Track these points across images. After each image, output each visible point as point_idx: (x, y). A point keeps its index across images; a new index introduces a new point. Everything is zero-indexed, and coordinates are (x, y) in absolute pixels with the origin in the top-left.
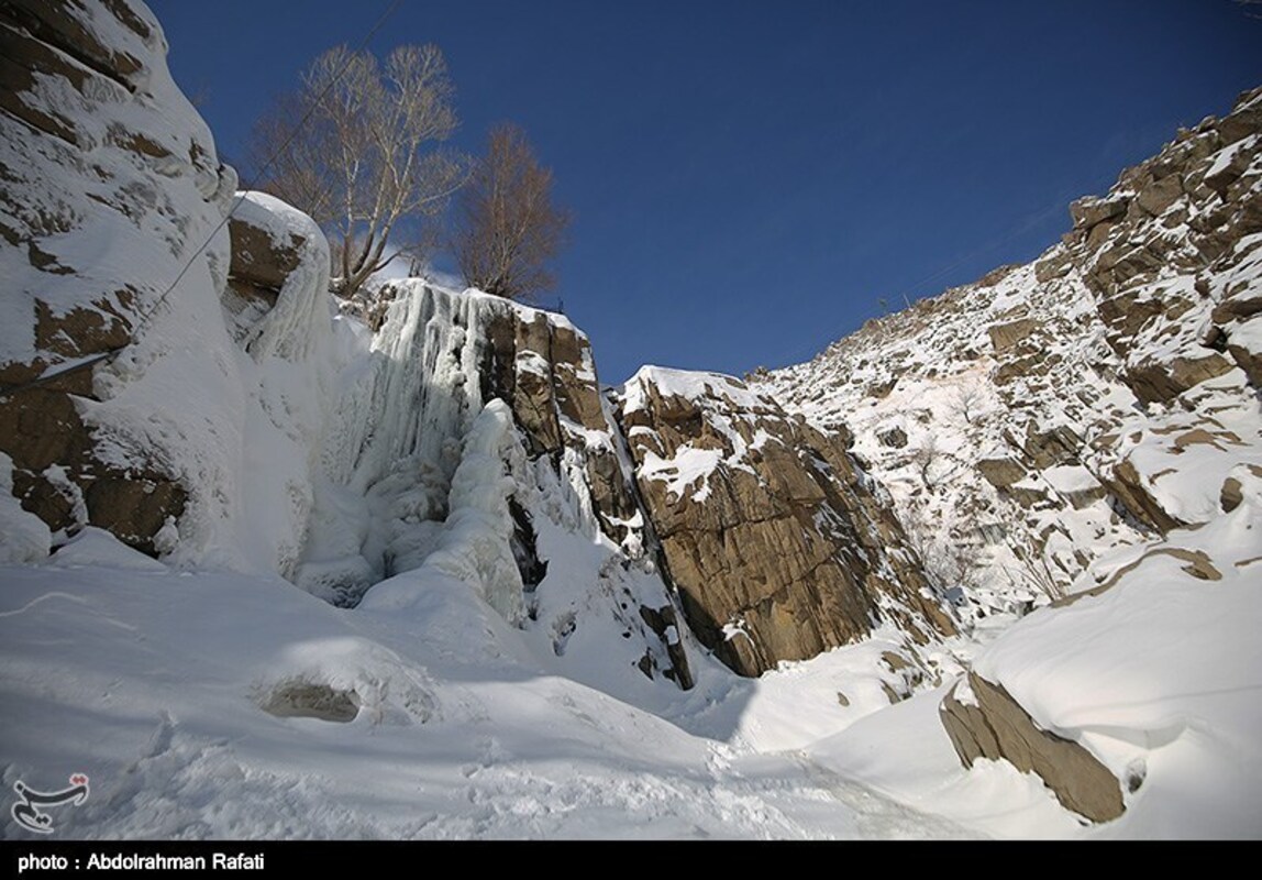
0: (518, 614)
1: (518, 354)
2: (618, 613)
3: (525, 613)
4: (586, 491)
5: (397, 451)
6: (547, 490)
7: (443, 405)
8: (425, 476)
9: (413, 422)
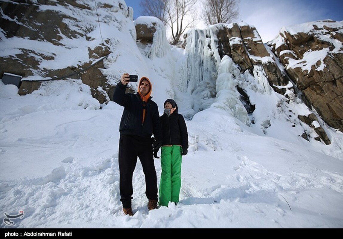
0: (247, 122)
1: (230, 39)
2: (288, 119)
3: (250, 122)
4: (266, 79)
5: (198, 81)
6: (250, 82)
7: (209, 63)
8: (208, 86)
9: (201, 71)
